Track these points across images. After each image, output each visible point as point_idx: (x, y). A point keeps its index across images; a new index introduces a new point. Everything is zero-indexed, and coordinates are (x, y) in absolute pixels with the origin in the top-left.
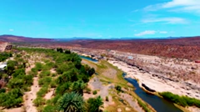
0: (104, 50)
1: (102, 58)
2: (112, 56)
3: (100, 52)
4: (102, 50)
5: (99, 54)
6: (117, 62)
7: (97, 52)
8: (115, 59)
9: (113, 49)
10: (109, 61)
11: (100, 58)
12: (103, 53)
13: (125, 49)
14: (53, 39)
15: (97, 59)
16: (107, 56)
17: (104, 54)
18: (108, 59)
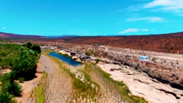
0: (91, 46)
1: (88, 58)
2: (105, 55)
3: (86, 47)
4: (88, 46)
5: (84, 50)
6: (117, 67)
7: (81, 47)
8: (111, 61)
9: (103, 44)
10: (100, 65)
11: (83, 58)
12: (89, 49)
13: (119, 43)
14: (42, 36)
15: (79, 60)
16: (96, 55)
17: (90, 51)
18: (98, 61)
